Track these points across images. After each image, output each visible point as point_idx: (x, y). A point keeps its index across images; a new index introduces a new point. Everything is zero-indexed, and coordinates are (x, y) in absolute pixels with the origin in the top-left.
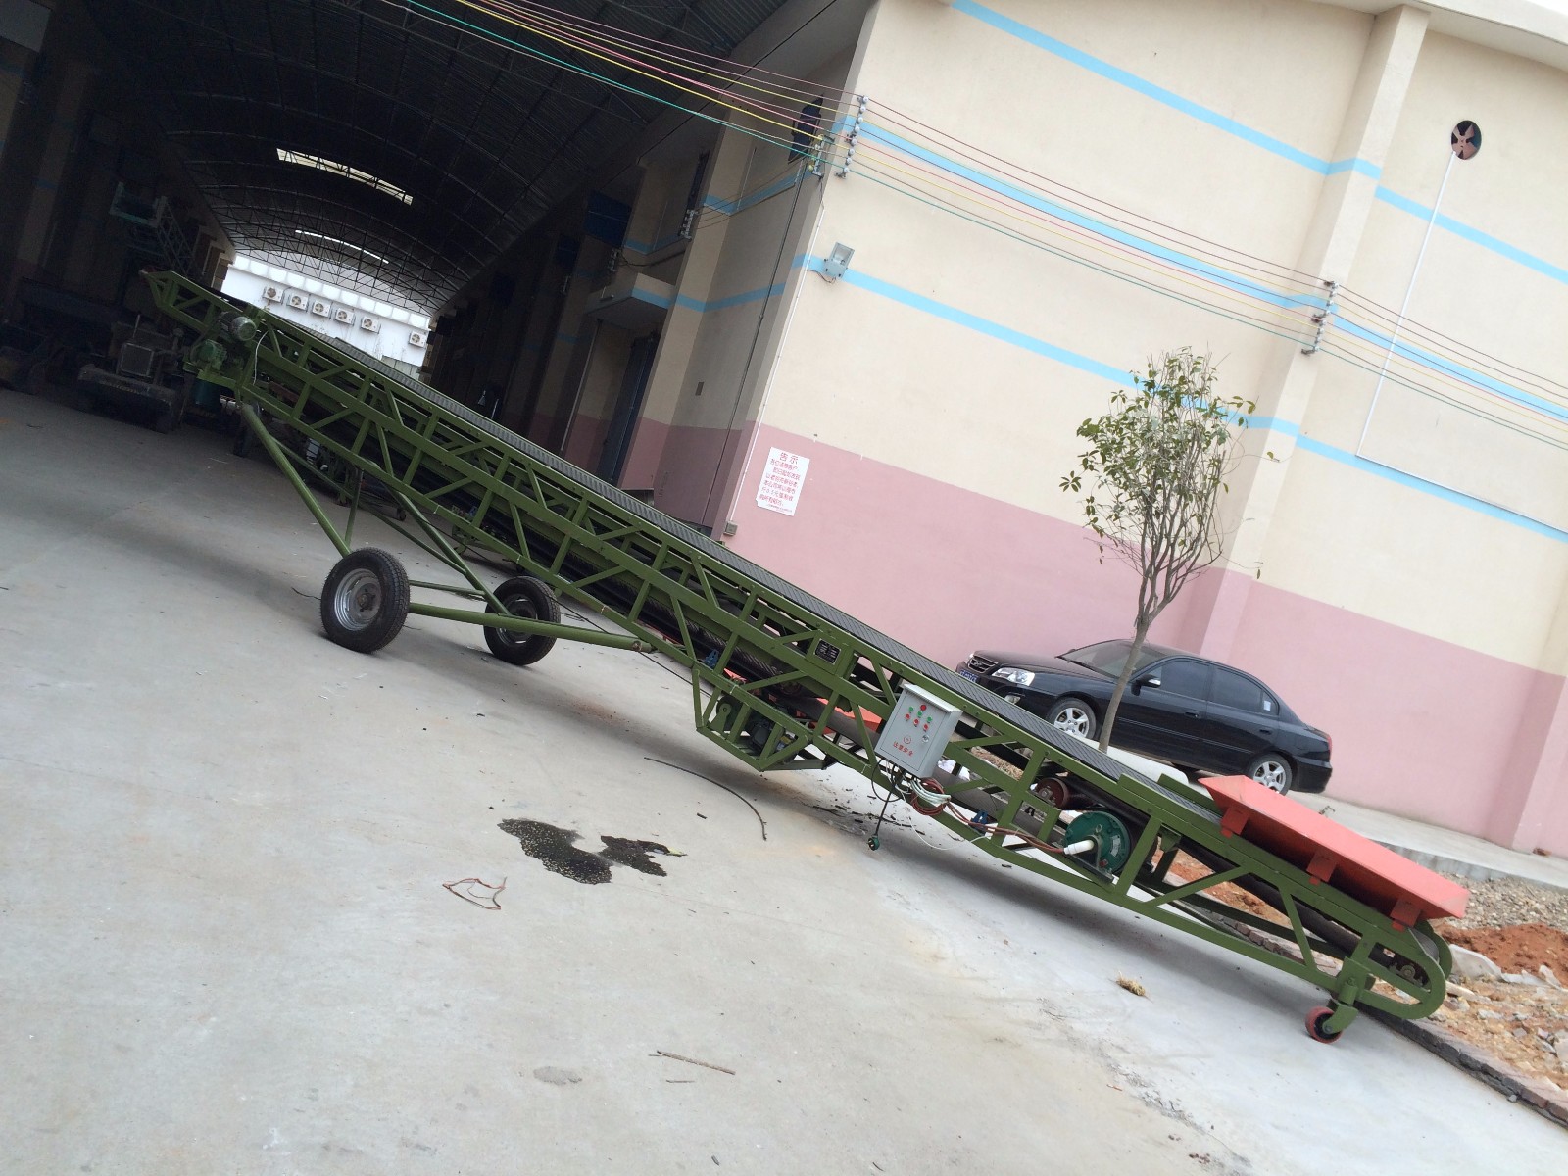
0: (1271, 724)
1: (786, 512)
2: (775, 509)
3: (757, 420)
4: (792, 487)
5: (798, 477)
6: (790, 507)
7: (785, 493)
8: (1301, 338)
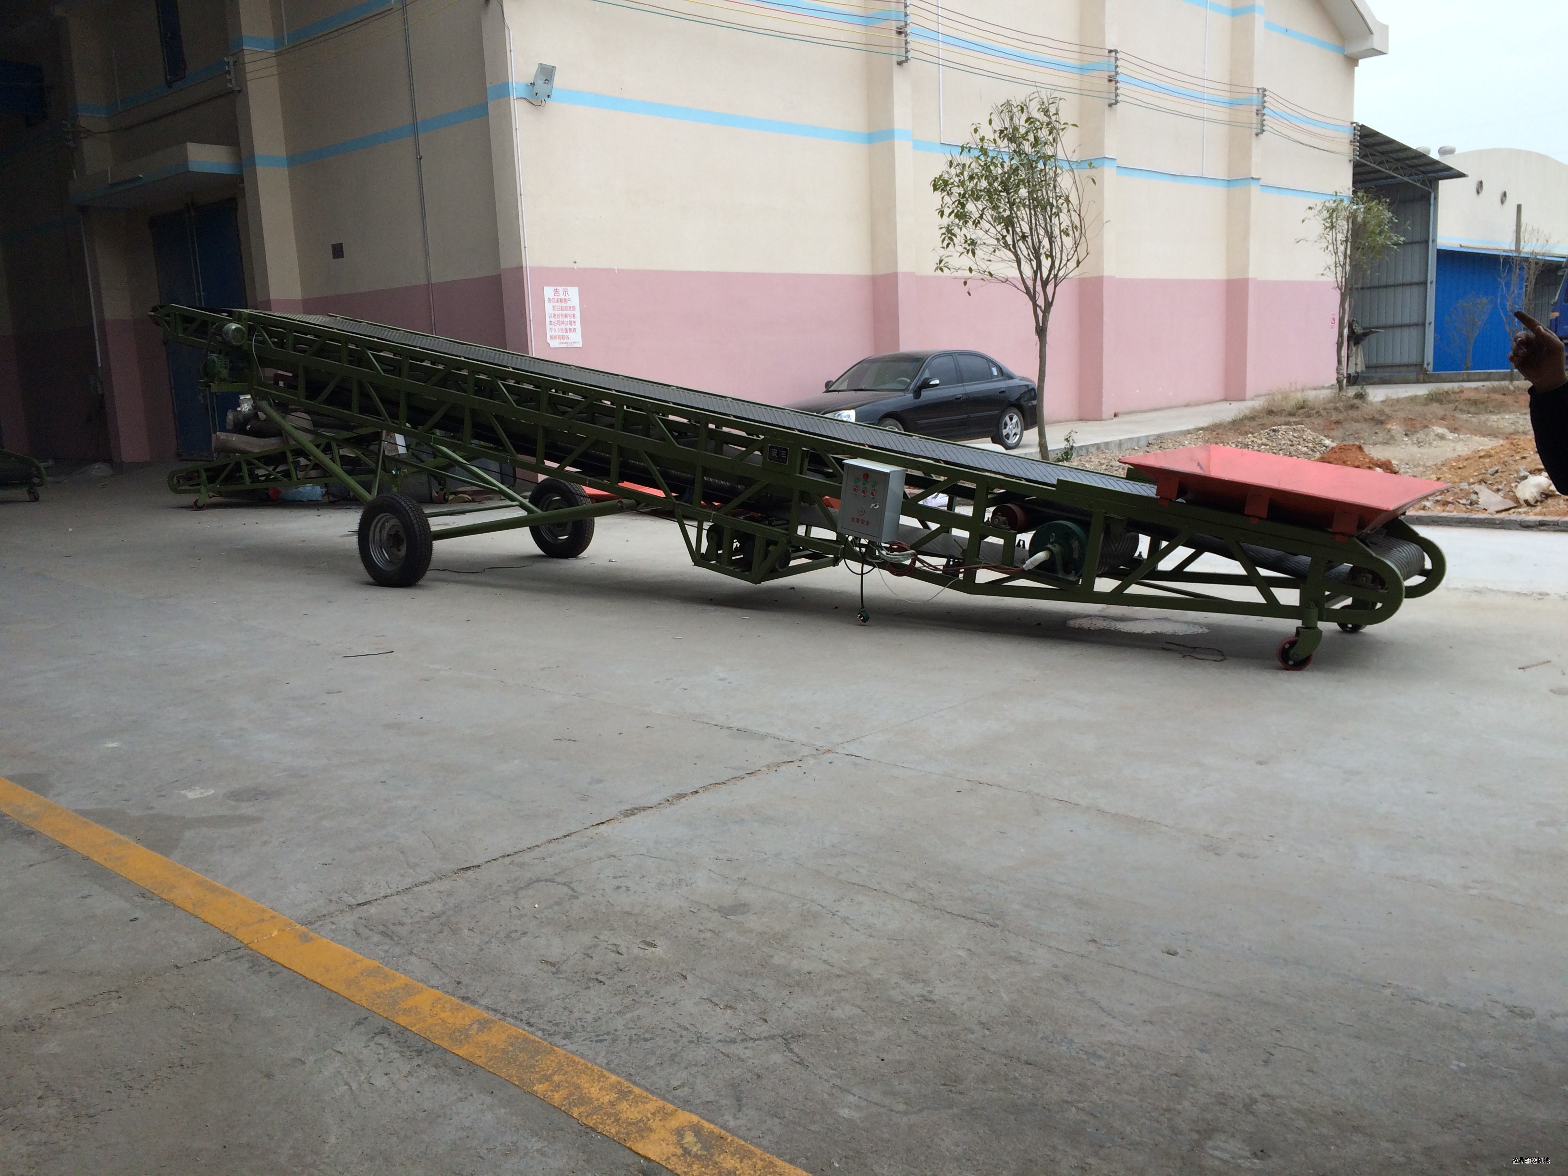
0: (1003, 385)
1: (575, 345)
2: (565, 346)
3: (524, 265)
4: (572, 319)
5: (574, 307)
6: (576, 339)
7: (569, 327)
8: (894, 51)
